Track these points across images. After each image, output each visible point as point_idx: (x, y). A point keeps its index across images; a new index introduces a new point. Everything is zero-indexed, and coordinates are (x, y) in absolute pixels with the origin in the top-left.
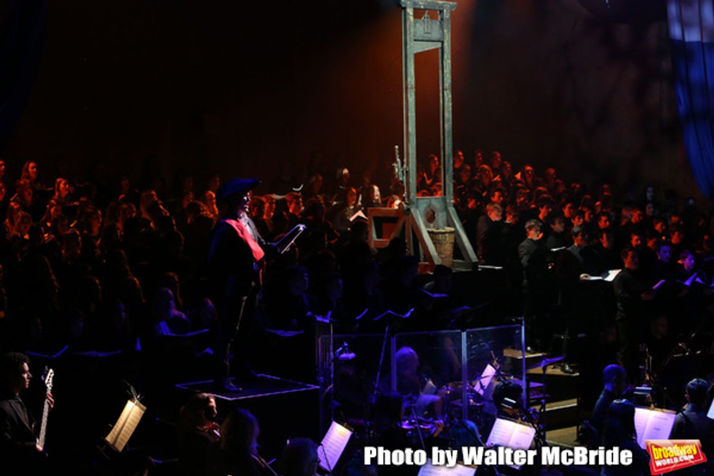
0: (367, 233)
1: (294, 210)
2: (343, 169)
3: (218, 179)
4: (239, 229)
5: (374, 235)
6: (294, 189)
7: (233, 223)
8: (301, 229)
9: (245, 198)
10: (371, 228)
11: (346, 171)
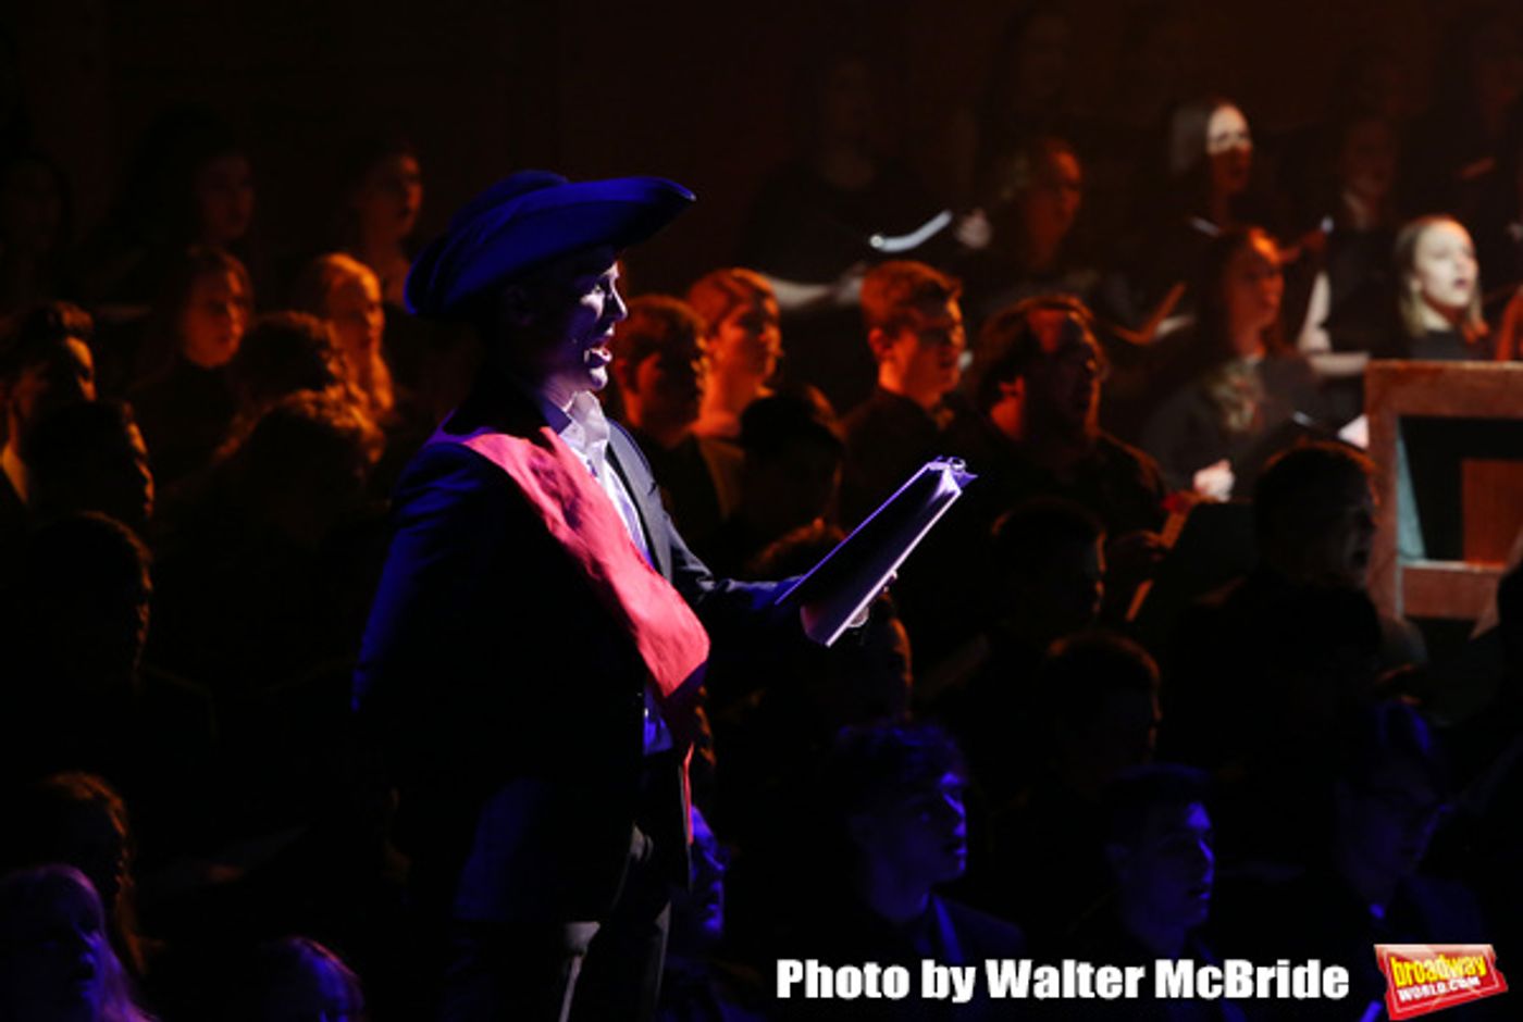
0: (1366, 524)
1: (911, 375)
2: (1210, 109)
3: (410, 165)
4: (555, 495)
5: (1407, 536)
6: (877, 241)
7: (514, 455)
8: (949, 484)
9: (596, 299)
10: (1386, 489)
11: (1227, 124)
